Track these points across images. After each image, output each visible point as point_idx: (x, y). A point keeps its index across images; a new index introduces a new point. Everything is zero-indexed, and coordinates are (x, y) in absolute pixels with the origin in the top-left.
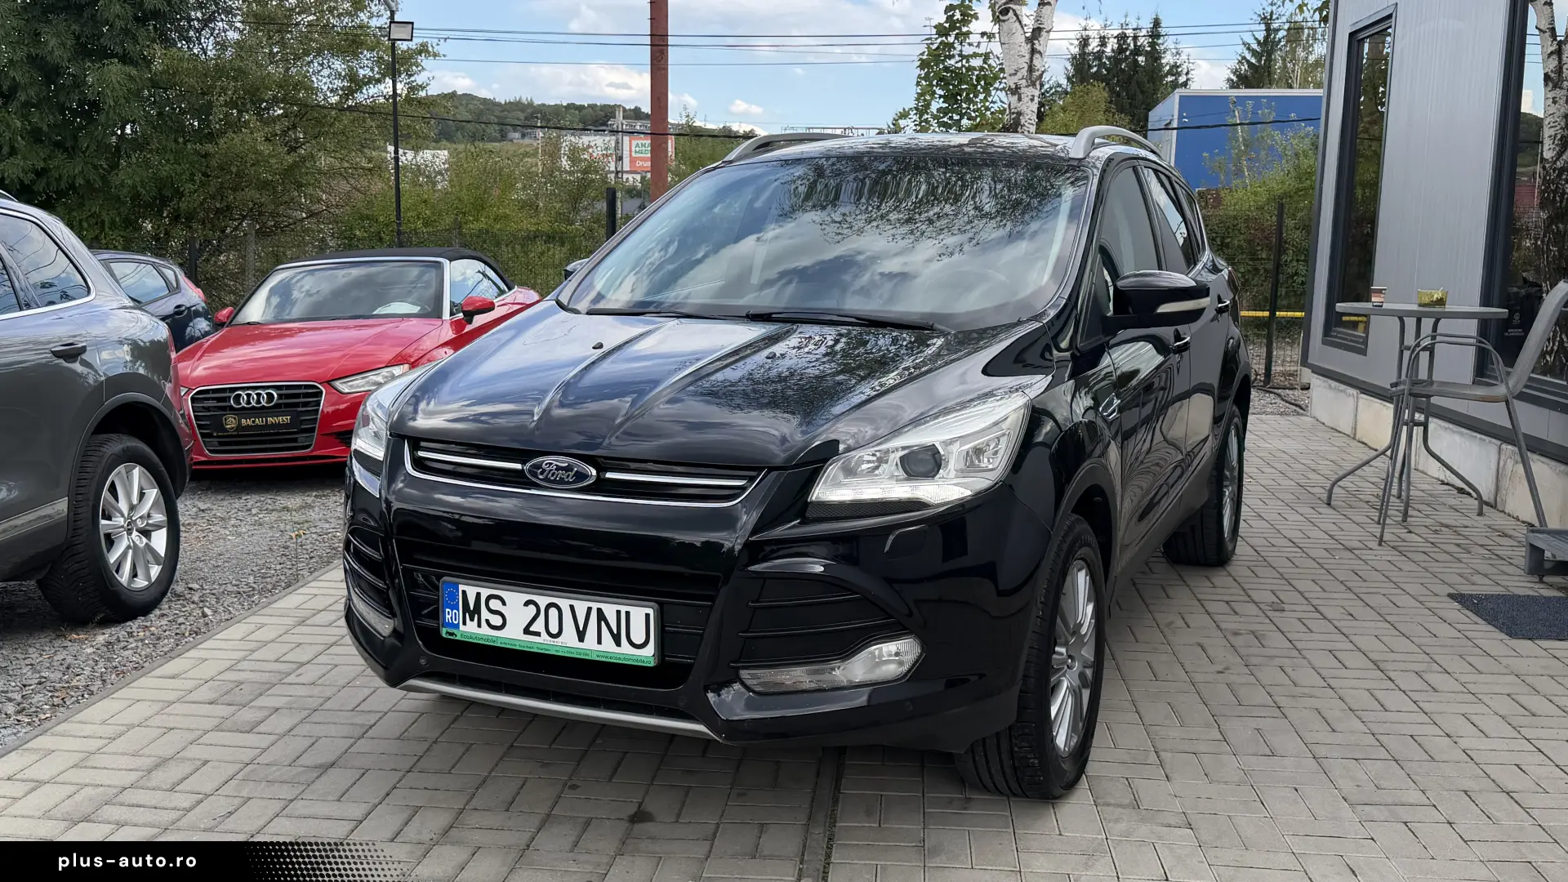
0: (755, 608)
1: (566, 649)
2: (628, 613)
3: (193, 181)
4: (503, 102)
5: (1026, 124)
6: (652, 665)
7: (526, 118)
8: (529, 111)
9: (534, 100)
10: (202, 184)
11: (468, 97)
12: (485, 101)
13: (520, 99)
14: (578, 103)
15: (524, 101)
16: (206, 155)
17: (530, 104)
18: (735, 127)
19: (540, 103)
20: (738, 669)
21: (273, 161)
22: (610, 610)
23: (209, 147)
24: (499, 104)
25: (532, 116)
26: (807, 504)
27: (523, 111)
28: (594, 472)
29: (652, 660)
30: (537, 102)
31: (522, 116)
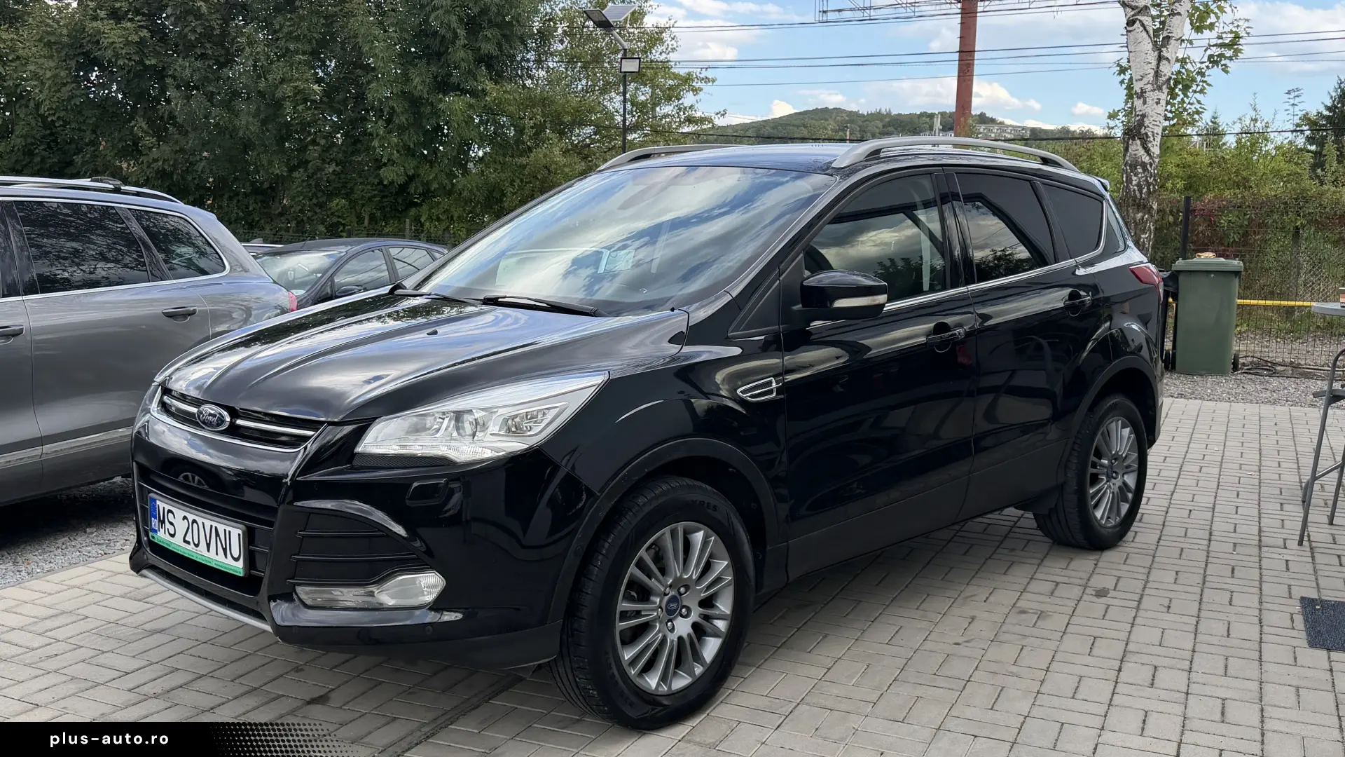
0: (304, 536)
1: (199, 557)
2: (230, 532)
3: (512, 185)
4: (866, 114)
5: (1150, 125)
6: (241, 575)
7: (884, 126)
8: (887, 120)
9: (892, 110)
10: (521, 188)
11: (838, 111)
12: (851, 113)
13: (880, 110)
14: (929, 112)
15: (883, 112)
16: (523, 167)
17: (889, 114)
18: (1072, 128)
19: (897, 113)
20: (295, 585)
21: (567, 170)
22: (221, 528)
23: (524, 160)
24: (863, 115)
25: (889, 124)
26: (354, 455)
27: (881, 120)
28: (228, 419)
29: (241, 571)
30: (894, 112)
31: (880, 124)
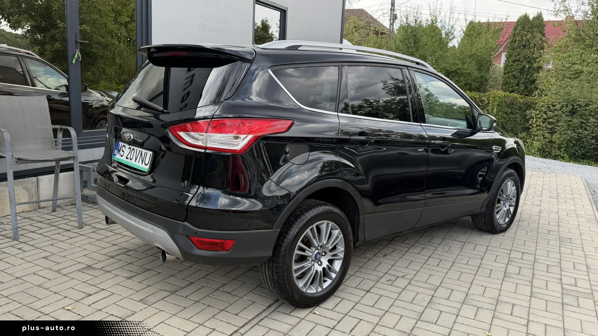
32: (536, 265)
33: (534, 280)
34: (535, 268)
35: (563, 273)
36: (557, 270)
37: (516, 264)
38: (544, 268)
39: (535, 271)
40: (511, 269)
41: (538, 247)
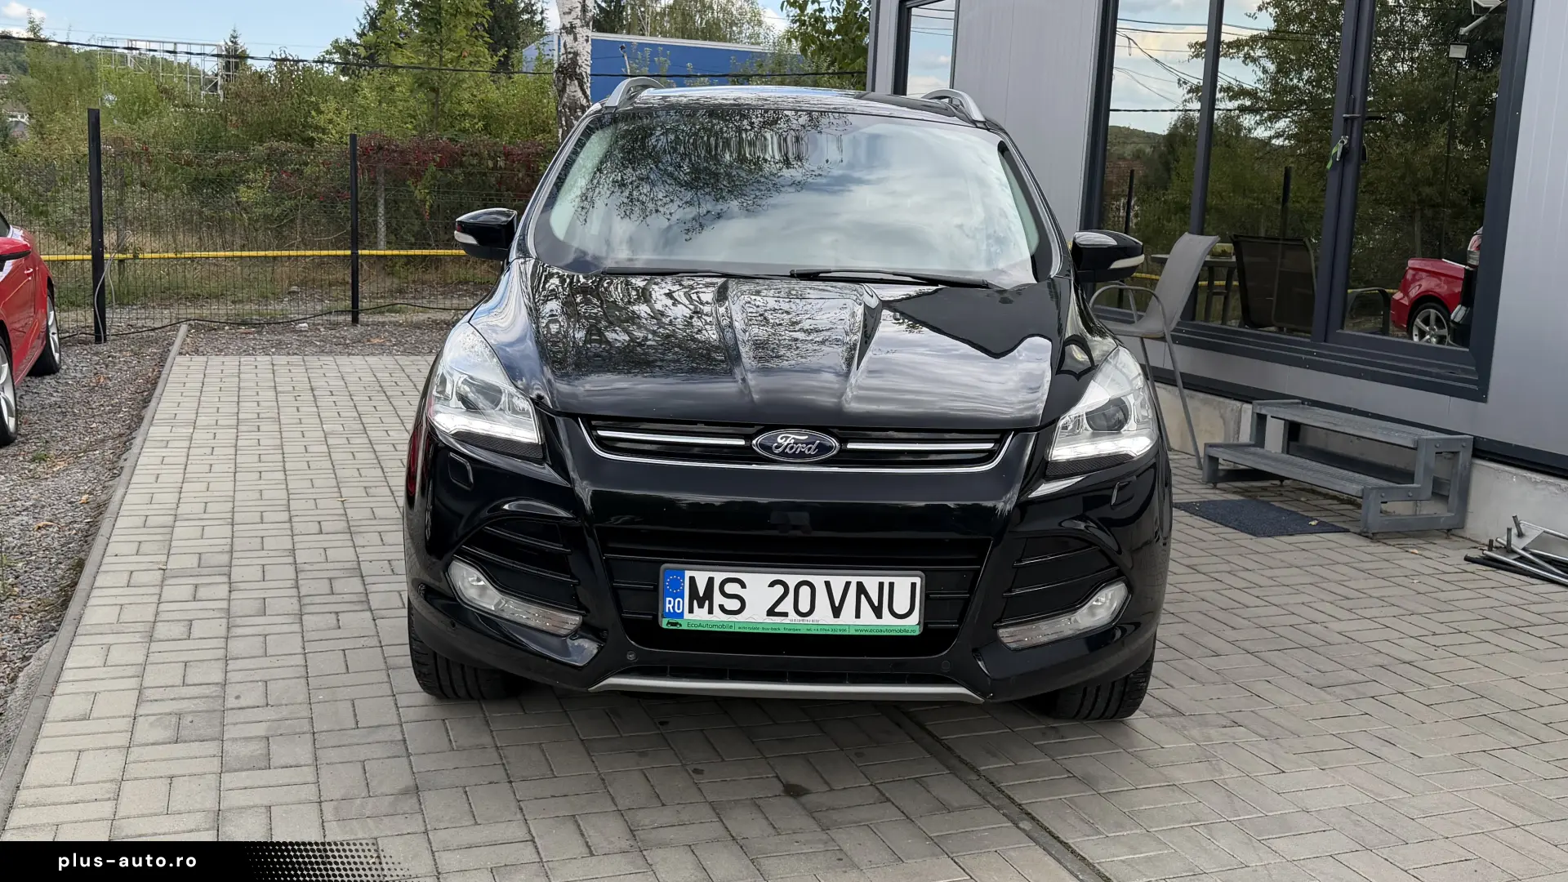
32: (297, 607)
33: (294, 576)
34: (295, 600)
35: (224, 604)
36: (236, 608)
37: (347, 598)
38: (273, 606)
39: (296, 594)
40: (355, 585)
41: (299, 660)
